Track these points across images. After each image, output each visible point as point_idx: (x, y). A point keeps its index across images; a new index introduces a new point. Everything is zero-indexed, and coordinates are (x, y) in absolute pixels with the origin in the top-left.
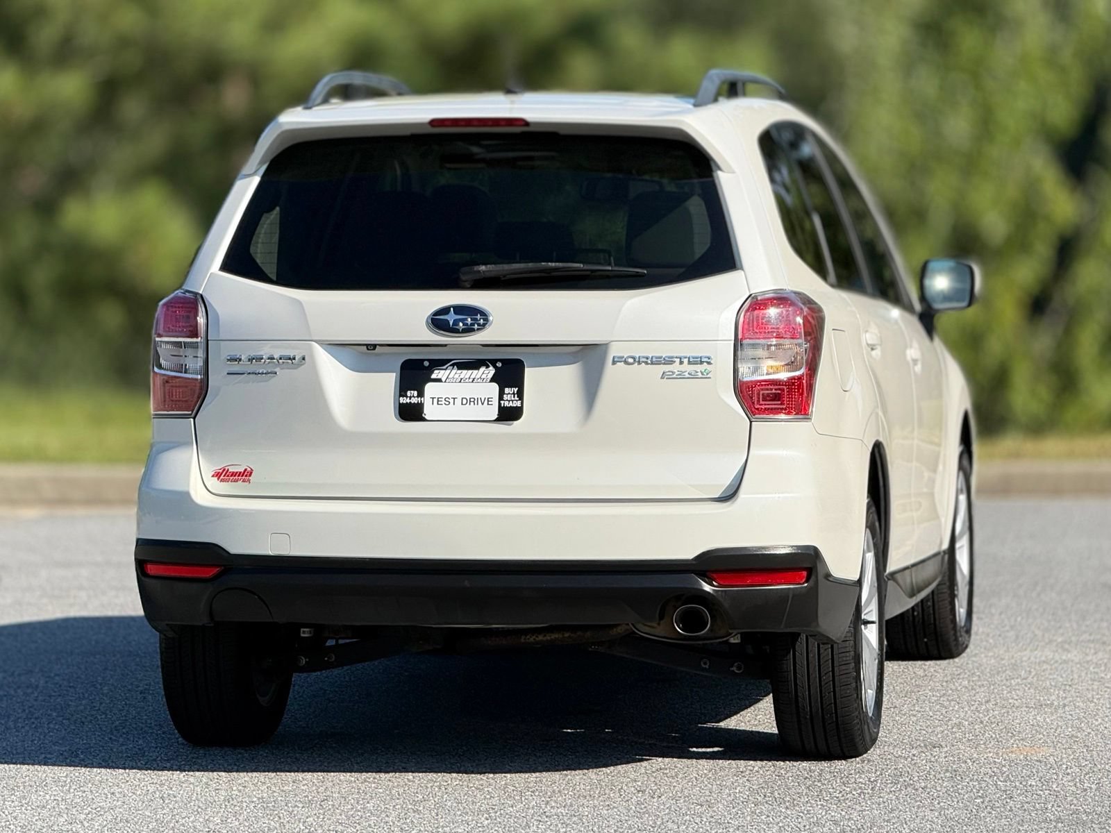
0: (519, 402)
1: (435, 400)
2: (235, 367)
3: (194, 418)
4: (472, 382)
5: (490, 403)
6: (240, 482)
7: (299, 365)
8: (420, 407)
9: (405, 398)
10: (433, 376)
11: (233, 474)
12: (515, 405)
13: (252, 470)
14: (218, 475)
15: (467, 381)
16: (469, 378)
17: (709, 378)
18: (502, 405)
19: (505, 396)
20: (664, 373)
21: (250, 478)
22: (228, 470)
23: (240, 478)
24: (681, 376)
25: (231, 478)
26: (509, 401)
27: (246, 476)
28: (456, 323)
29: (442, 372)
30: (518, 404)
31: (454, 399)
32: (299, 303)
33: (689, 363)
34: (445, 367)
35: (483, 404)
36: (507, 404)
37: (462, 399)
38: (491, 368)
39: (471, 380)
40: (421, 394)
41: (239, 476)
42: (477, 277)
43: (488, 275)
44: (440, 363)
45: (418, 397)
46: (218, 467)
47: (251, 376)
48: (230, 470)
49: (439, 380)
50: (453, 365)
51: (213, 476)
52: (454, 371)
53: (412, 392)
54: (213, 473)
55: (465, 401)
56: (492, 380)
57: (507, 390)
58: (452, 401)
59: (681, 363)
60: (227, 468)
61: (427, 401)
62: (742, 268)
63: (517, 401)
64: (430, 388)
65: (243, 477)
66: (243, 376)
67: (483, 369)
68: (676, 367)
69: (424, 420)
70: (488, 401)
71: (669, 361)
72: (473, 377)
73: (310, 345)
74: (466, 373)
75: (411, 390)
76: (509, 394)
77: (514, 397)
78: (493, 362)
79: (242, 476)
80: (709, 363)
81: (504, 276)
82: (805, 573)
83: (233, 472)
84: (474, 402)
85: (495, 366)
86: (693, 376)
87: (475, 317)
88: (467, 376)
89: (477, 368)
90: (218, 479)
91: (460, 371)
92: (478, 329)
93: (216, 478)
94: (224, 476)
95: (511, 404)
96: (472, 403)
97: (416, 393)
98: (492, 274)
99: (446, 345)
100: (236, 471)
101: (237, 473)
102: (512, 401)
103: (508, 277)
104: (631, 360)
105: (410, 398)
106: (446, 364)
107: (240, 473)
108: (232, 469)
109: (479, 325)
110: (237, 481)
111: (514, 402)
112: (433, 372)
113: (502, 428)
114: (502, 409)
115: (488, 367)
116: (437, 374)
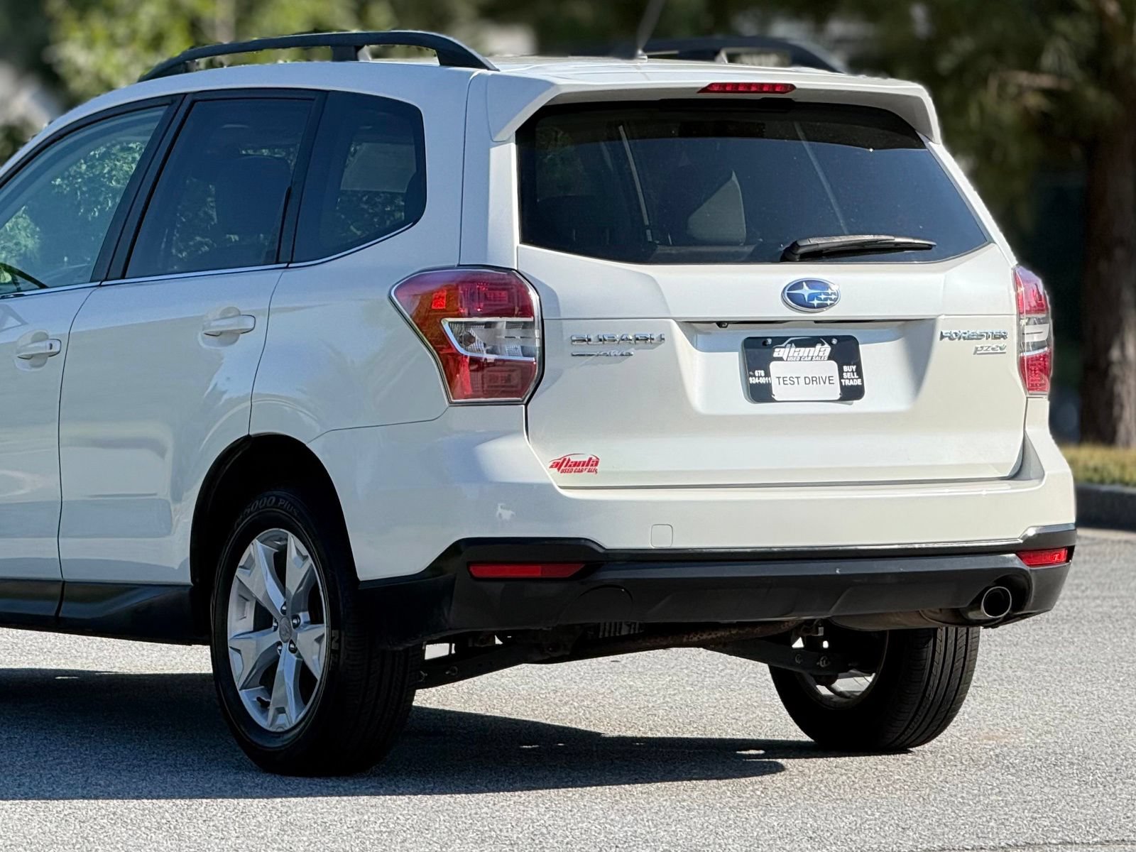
0: (860, 380)
1: (781, 380)
2: (583, 348)
3: (526, 405)
4: (811, 360)
5: (831, 382)
6: (585, 473)
7: (657, 344)
8: (768, 387)
9: (754, 378)
10: (775, 355)
11: (576, 464)
12: (855, 384)
13: (598, 459)
14: (557, 465)
15: (806, 359)
16: (808, 356)
17: (1005, 353)
18: (843, 384)
19: (844, 374)
20: (976, 348)
21: (597, 468)
22: (569, 460)
23: (584, 468)
24: (987, 352)
25: (574, 468)
26: (849, 379)
27: (592, 465)
28: (812, 297)
29: (782, 350)
30: (859, 382)
31: (798, 378)
34: (783, 345)
35: (825, 383)
36: (847, 383)
37: (805, 378)
38: (826, 345)
39: (810, 358)
40: (767, 374)
41: (583, 465)
44: (779, 341)
45: (765, 376)
46: (558, 457)
47: (600, 357)
48: (572, 460)
49: (781, 359)
50: (791, 343)
51: (552, 467)
52: (793, 349)
53: (759, 371)
54: (551, 464)
55: (807, 381)
56: (830, 358)
57: (845, 368)
58: (795, 380)
60: (567, 458)
61: (774, 380)
62: (993, 242)
63: (857, 379)
64: (774, 367)
65: (589, 467)
66: (591, 357)
67: (819, 346)
68: (984, 342)
70: (829, 380)
72: (811, 355)
73: (669, 323)
74: (804, 351)
76: (848, 372)
77: (854, 375)
78: (828, 339)
79: (587, 465)
83: (576, 462)
84: (816, 381)
85: (830, 344)
86: (994, 352)
87: (826, 292)
88: (806, 355)
89: (813, 345)
90: (559, 469)
91: (798, 349)
93: (556, 469)
94: (566, 466)
95: (851, 383)
96: (815, 382)
97: (762, 373)
100: (578, 460)
101: (580, 462)
102: (853, 379)
105: (759, 377)
106: (785, 341)
107: (584, 462)
108: (573, 459)
109: (831, 299)
110: (582, 471)
111: (855, 380)
112: (774, 351)
113: (844, 408)
114: (844, 389)
115: (823, 344)
116: (778, 352)
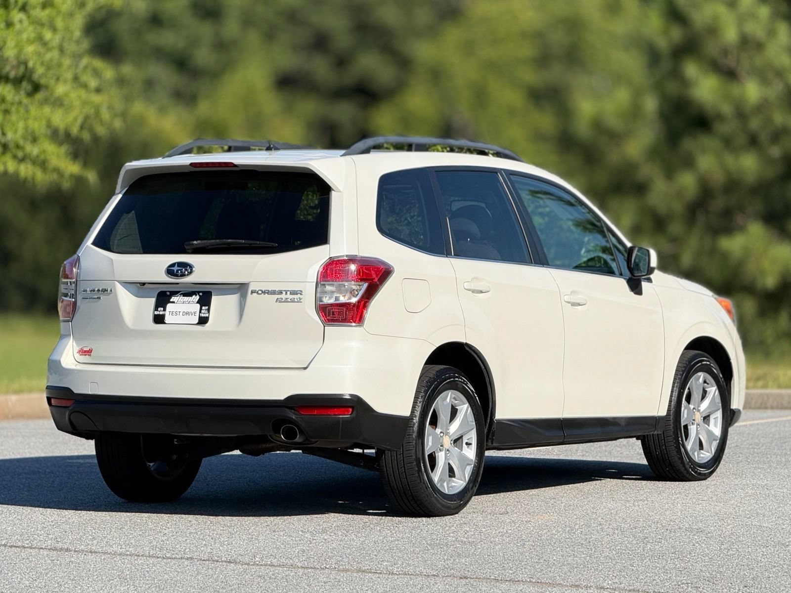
1: (171, 313)
2: (85, 295)
3: (71, 322)
5: (195, 315)
6: (87, 356)
7: (110, 294)
8: (163, 316)
9: (157, 312)
11: (85, 352)
13: (92, 349)
14: (79, 352)
17: (301, 302)
19: (202, 311)
20: (278, 299)
21: (91, 354)
22: (83, 349)
23: (87, 353)
24: (286, 301)
25: (84, 354)
26: (203, 313)
28: (177, 271)
29: (176, 298)
30: (207, 315)
31: (179, 312)
32: (112, 260)
33: (291, 294)
34: (177, 295)
35: (192, 315)
36: (202, 315)
37: (183, 312)
38: (198, 296)
40: (165, 310)
42: (193, 247)
43: (198, 246)
44: (174, 293)
45: (163, 311)
46: (80, 348)
47: (91, 299)
49: (173, 302)
50: (181, 294)
51: (77, 352)
52: (181, 297)
55: (184, 314)
56: (198, 302)
57: (203, 308)
58: (178, 313)
59: (286, 293)
61: (167, 313)
62: (329, 244)
63: (207, 313)
64: (169, 307)
65: (89, 353)
66: (88, 300)
67: (194, 296)
68: (283, 296)
69: (165, 323)
70: (195, 313)
71: (281, 292)
73: (115, 283)
74: (186, 299)
75: (160, 307)
76: (204, 310)
77: (206, 311)
78: (199, 293)
80: (301, 294)
81: (208, 246)
82: (351, 410)
83: (85, 350)
86: (293, 301)
87: (186, 268)
88: (187, 300)
89: (191, 296)
91: (184, 297)
92: (187, 275)
93: (79, 354)
94: (82, 352)
95: (204, 315)
96: (187, 315)
97: (162, 309)
98: (200, 246)
99: (178, 284)
102: (205, 313)
103: (209, 247)
104: (260, 292)
105: (160, 311)
106: (178, 293)
107: (88, 351)
109: (188, 272)
112: (171, 298)
113: (199, 328)
114: (200, 318)
115: (196, 295)
116: (173, 299)
